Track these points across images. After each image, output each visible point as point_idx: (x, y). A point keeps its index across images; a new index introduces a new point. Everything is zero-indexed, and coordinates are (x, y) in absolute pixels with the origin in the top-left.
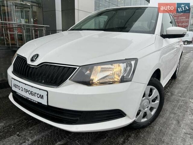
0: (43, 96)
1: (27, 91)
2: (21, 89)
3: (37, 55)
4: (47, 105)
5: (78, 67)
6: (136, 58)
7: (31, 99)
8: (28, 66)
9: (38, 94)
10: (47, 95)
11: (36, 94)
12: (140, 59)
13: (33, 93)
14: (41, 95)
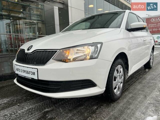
0: (34, 73)
1: (24, 71)
2: (21, 70)
3: (31, 46)
4: (37, 79)
5: (58, 50)
6: (102, 42)
7: (27, 77)
8: (25, 54)
9: (31, 72)
10: (38, 71)
11: (30, 72)
12: (104, 42)
13: (28, 72)
14: (33, 72)
